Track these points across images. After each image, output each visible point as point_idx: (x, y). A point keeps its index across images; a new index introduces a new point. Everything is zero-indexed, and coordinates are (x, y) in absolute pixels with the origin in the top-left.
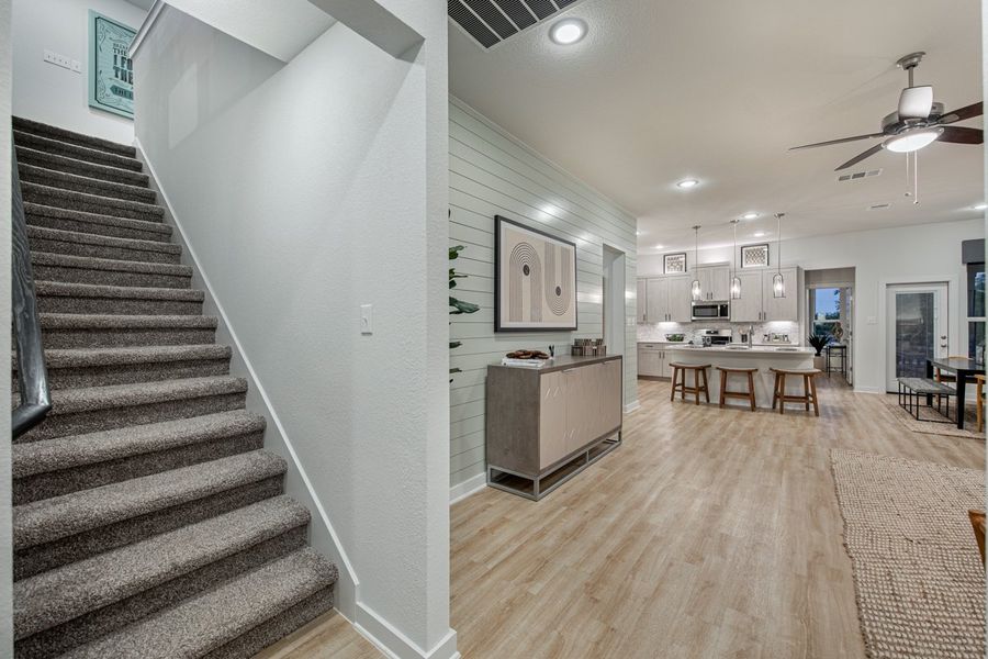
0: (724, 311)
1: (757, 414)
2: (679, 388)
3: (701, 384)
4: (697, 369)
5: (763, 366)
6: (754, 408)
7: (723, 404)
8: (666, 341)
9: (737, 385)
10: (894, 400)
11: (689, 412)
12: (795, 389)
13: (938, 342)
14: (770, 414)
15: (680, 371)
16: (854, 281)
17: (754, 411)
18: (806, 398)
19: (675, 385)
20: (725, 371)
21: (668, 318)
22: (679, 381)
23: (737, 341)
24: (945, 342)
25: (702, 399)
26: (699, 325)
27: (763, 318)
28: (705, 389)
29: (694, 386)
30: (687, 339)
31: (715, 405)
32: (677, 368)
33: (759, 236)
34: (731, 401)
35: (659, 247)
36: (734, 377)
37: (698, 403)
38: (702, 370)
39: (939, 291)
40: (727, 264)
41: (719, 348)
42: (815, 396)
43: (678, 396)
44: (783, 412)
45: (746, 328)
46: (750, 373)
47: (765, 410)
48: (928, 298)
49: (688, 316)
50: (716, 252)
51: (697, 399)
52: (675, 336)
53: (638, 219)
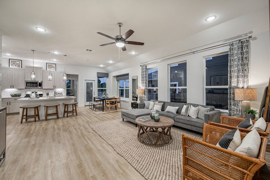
0: (40, 85)
1: (59, 120)
2: (25, 117)
3: (37, 113)
4: (35, 108)
5: (61, 103)
7: (46, 120)
9: (50, 111)
10: (88, 107)
11: (34, 127)
12: (70, 109)
13: (93, 93)
14: (64, 119)
15: (25, 109)
17: (58, 119)
18: (73, 111)
19: (23, 116)
20: (47, 107)
21: (12, 87)
22: (25, 114)
23: (45, 95)
24: (94, 93)
25: (37, 119)
26: (28, 90)
27: (55, 87)
28: (38, 115)
29: (33, 114)
30: (23, 95)
31: (43, 120)
32: (24, 109)
33: (55, 61)
34: (49, 117)
35: (8, 54)
37: (35, 121)
38: (37, 108)
39: (93, 82)
40: (41, 68)
41: (41, 98)
42: (76, 110)
43: (24, 120)
44: (67, 116)
45: (48, 91)
46: (57, 106)
47: (62, 117)
48: (92, 83)
49: (23, 86)
51: (35, 119)
52: (15, 94)
53: (3, 36)
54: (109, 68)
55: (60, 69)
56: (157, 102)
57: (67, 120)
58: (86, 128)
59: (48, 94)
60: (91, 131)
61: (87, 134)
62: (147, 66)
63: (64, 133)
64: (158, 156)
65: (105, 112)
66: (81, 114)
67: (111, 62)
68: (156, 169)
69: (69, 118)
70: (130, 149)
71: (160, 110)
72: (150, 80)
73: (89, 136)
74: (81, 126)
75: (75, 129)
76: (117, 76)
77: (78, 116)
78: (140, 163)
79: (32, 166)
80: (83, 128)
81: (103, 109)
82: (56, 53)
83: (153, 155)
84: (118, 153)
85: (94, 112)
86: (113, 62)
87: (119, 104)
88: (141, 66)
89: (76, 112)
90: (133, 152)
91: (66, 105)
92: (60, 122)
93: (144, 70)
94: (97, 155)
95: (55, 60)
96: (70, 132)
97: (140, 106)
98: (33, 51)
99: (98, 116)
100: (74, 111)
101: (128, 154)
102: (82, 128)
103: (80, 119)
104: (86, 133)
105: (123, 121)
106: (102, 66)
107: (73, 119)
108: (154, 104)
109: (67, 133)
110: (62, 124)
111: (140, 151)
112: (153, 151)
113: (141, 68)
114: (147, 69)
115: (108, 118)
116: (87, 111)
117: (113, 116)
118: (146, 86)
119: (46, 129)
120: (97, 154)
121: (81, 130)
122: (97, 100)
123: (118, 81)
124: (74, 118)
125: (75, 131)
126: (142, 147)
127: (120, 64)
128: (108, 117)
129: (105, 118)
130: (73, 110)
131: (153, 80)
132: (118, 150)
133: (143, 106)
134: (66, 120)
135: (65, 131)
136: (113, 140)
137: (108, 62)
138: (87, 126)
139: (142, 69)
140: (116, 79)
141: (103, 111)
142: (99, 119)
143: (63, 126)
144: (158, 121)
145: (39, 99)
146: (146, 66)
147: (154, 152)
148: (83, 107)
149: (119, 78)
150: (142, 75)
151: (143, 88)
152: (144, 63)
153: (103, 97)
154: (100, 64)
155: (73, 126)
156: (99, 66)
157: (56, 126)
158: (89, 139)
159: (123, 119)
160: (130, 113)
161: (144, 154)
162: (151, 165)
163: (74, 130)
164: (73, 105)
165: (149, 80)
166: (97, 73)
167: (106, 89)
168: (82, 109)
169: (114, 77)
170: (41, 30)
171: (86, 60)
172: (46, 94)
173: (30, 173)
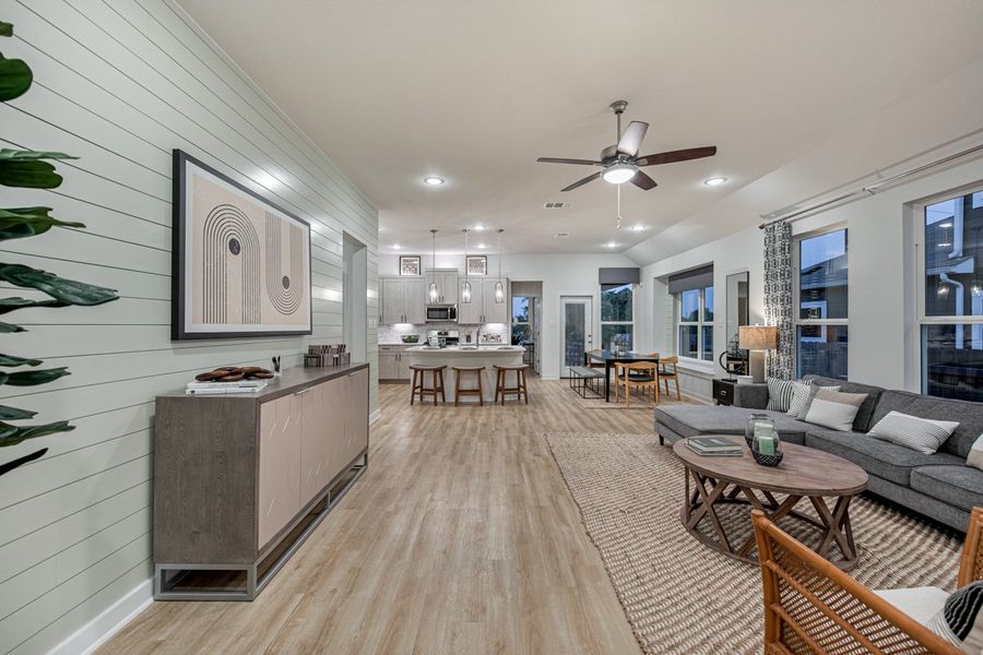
0: (453, 314)
1: (484, 408)
2: (418, 390)
3: (439, 385)
4: (435, 371)
5: (488, 364)
6: (481, 403)
7: (457, 403)
8: (401, 343)
9: (467, 384)
10: (567, 384)
11: (429, 415)
12: (511, 382)
13: (587, 339)
14: (494, 407)
15: (419, 373)
16: (541, 292)
17: (481, 405)
18: (518, 389)
19: (415, 388)
20: (459, 371)
21: (404, 320)
22: (418, 384)
23: (463, 340)
24: (590, 339)
25: (439, 399)
26: (431, 326)
27: (483, 321)
28: (441, 389)
29: (432, 387)
30: (422, 340)
31: (450, 404)
32: (416, 371)
33: (481, 249)
34: (464, 399)
35: (397, 247)
36: (466, 376)
37: (436, 403)
38: (439, 371)
39: (587, 302)
40: (455, 271)
41: (451, 348)
42: (524, 387)
43: (417, 398)
44: (503, 403)
45: (470, 329)
46: (479, 371)
47: (490, 404)
48: (582, 307)
49: (422, 319)
50: (447, 259)
51: (436, 399)
52: (410, 337)
53: (380, 212)
54: (641, 250)
55: (493, 270)
56: (832, 389)
57: (498, 412)
58: (534, 442)
59: (469, 338)
60: (545, 453)
61: (531, 457)
62: (793, 224)
63: (479, 444)
64: (729, 593)
65: (613, 406)
66: (539, 401)
67: (638, 228)
68: (692, 625)
69: (505, 408)
70: (635, 536)
71: (848, 428)
72: (814, 285)
73: (533, 466)
74: (524, 434)
75: (508, 438)
76: (673, 278)
77: (529, 407)
78: (642, 584)
79: (398, 497)
80: (528, 441)
81: (606, 393)
82: (479, 228)
83: (714, 582)
84: (588, 534)
85: (580, 400)
86: (648, 228)
87: (671, 382)
88: (761, 227)
89: (525, 392)
90: (639, 547)
91: (501, 371)
92: (482, 415)
93: (778, 244)
94: (530, 518)
95: (482, 246)
96: (493, 444)
97: (741, 396)
98: (433, 231)
99: (586, 414)
100: (522, 390)
101: (617, 547)
102: (526, 439)
103: (530, 414)
104: (528, 455)
105: (662, 443)
106: (612, 245)
107: (513, 410)
108: (813, 395)
109: (485, 444)
110: (485, 421)
111: (666, 552)
112: (722, 573)
113: (762, 234)
114: (792, 238)
115: (613, 426)
116: (560, 394)
117: (635, 420)
118: (787, 313)
119: (449, 426)
120: (530, 515)
121: (519, 445)
122: (594, 361)
123: (675, 294)
124: (516, 408)
125: (505, 444)
126: (680, 544)
127: (676, 232)
128: (615, 423)
129: (604, 424)
130: (519, 386)
131: (828, 284)
132: (593, 525)
133: (759, 399)
134: (495, 411)
135: (483, 437)
136: (593, 492)
137: (630, 229)
138: (540, 436)
139: (771, 240)
140: (667, 287)
141: (607, 401)
142: (583, 423)
143: (485, 425)
144: (773, 462)
145: (443, 350)
146: (789, 226)
147: (721, 577)
148: (553, 381)
149: (679, 282)
150: (767, 266)
151: (773, 321)
152: (778, 213)
153: (613, 351)
154: (605, 241)
155: (507, 429)
156: (604, 246)
157: (469, 423)
158: (529, 472)
159: (662, 439)
160: (682, 419)
161: (679, 566)
162: (680, 607)
163: (504, 440)
164: (518, 370)
165: (805, 287)
166: (600, 270)
167: (631, 326)
168: (551, 386)
169: (659, 279)
170: (434, 182)
171: (556, 236)
172: (465, 339)
173: (391, 508)
